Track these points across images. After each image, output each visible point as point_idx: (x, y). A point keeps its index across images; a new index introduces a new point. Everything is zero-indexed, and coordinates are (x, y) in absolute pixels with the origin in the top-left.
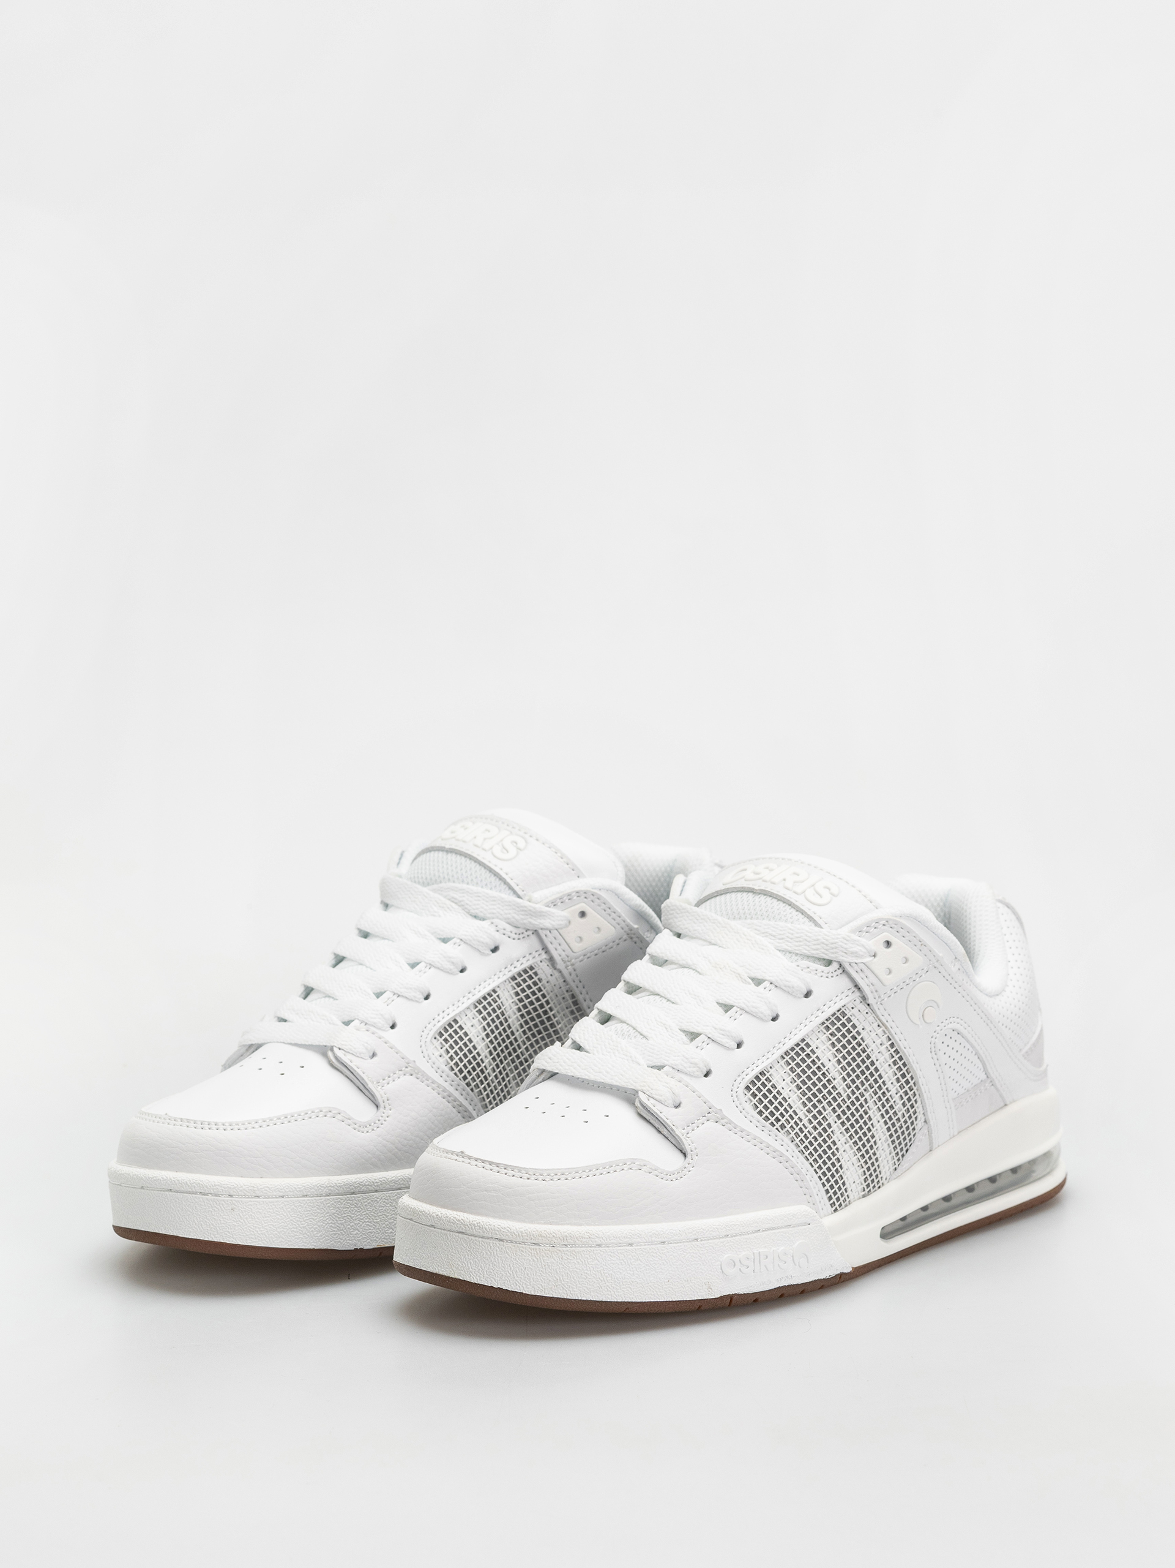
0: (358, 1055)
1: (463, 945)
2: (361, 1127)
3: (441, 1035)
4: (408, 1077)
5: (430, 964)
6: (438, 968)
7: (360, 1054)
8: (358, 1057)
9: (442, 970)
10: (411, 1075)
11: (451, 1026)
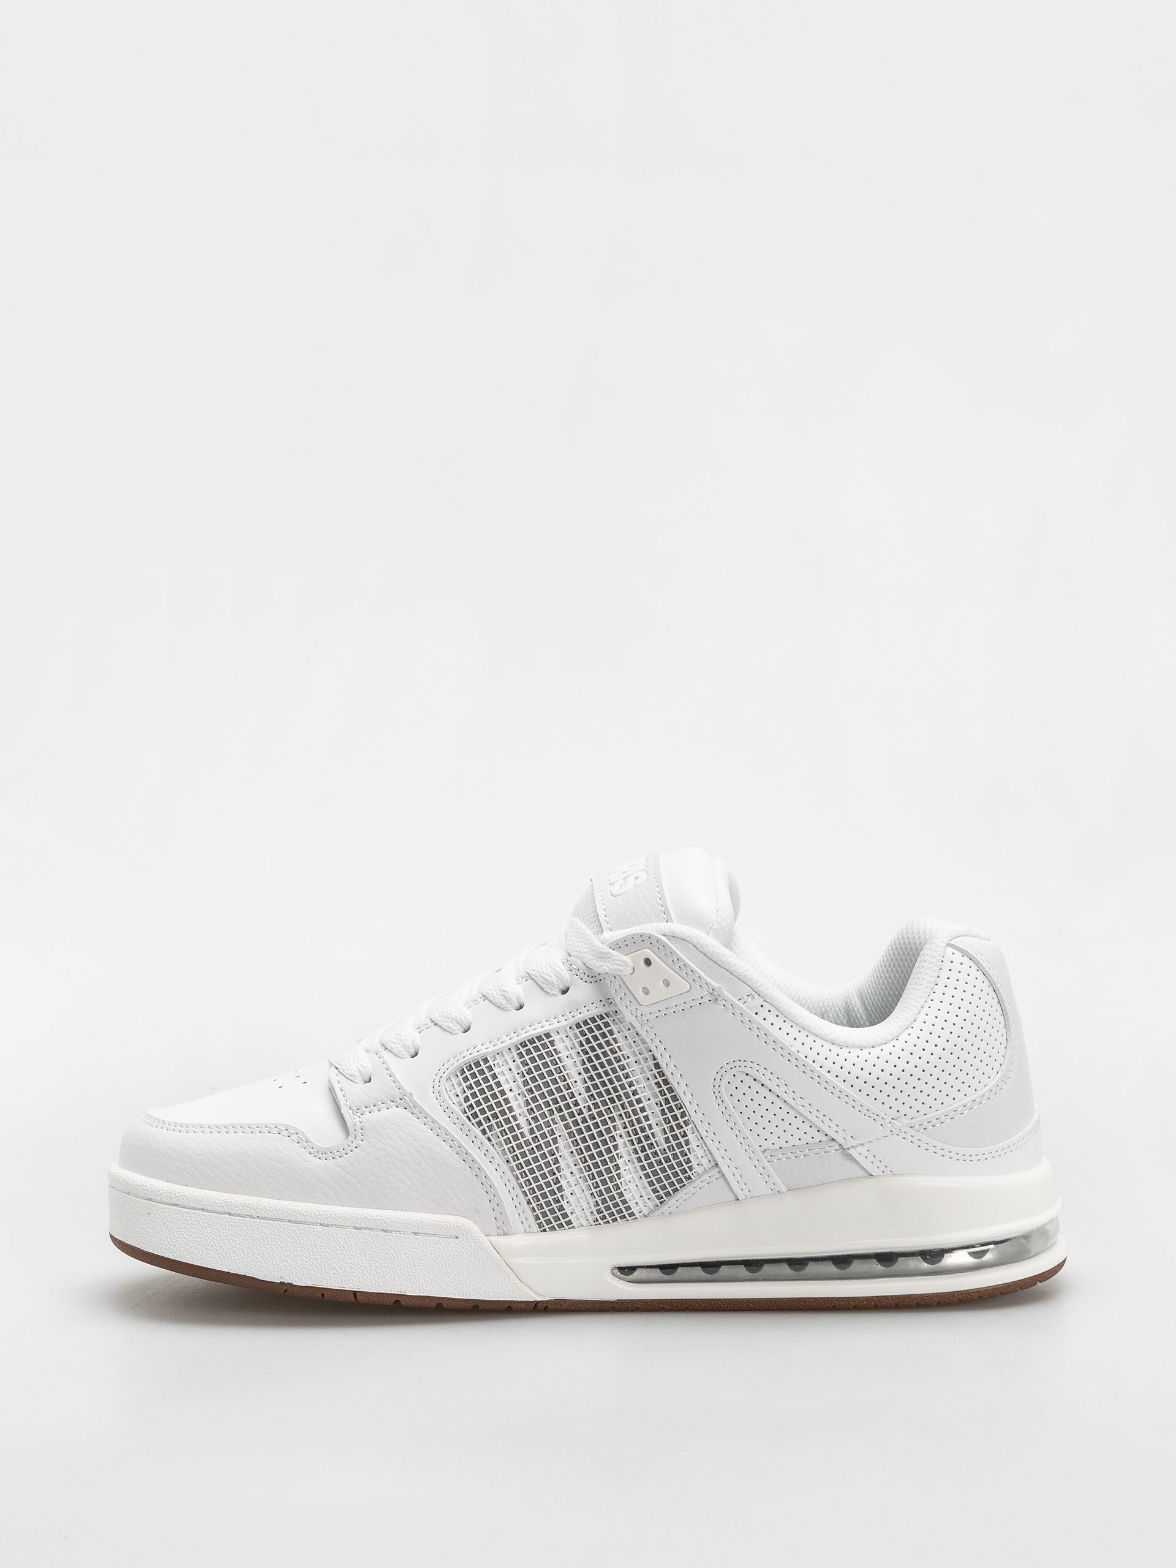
0: (348, 1077)
1: (530, 981)
2: (322, 1153)
3: (463, 1072)
4: (401, 1110)
5: (485, 996)
6: (491, 1001)
7: (350, 1075)
8: (348, 1078)
9: (493, 1003)
10: (406, 1109)
11: (477, 1064)
